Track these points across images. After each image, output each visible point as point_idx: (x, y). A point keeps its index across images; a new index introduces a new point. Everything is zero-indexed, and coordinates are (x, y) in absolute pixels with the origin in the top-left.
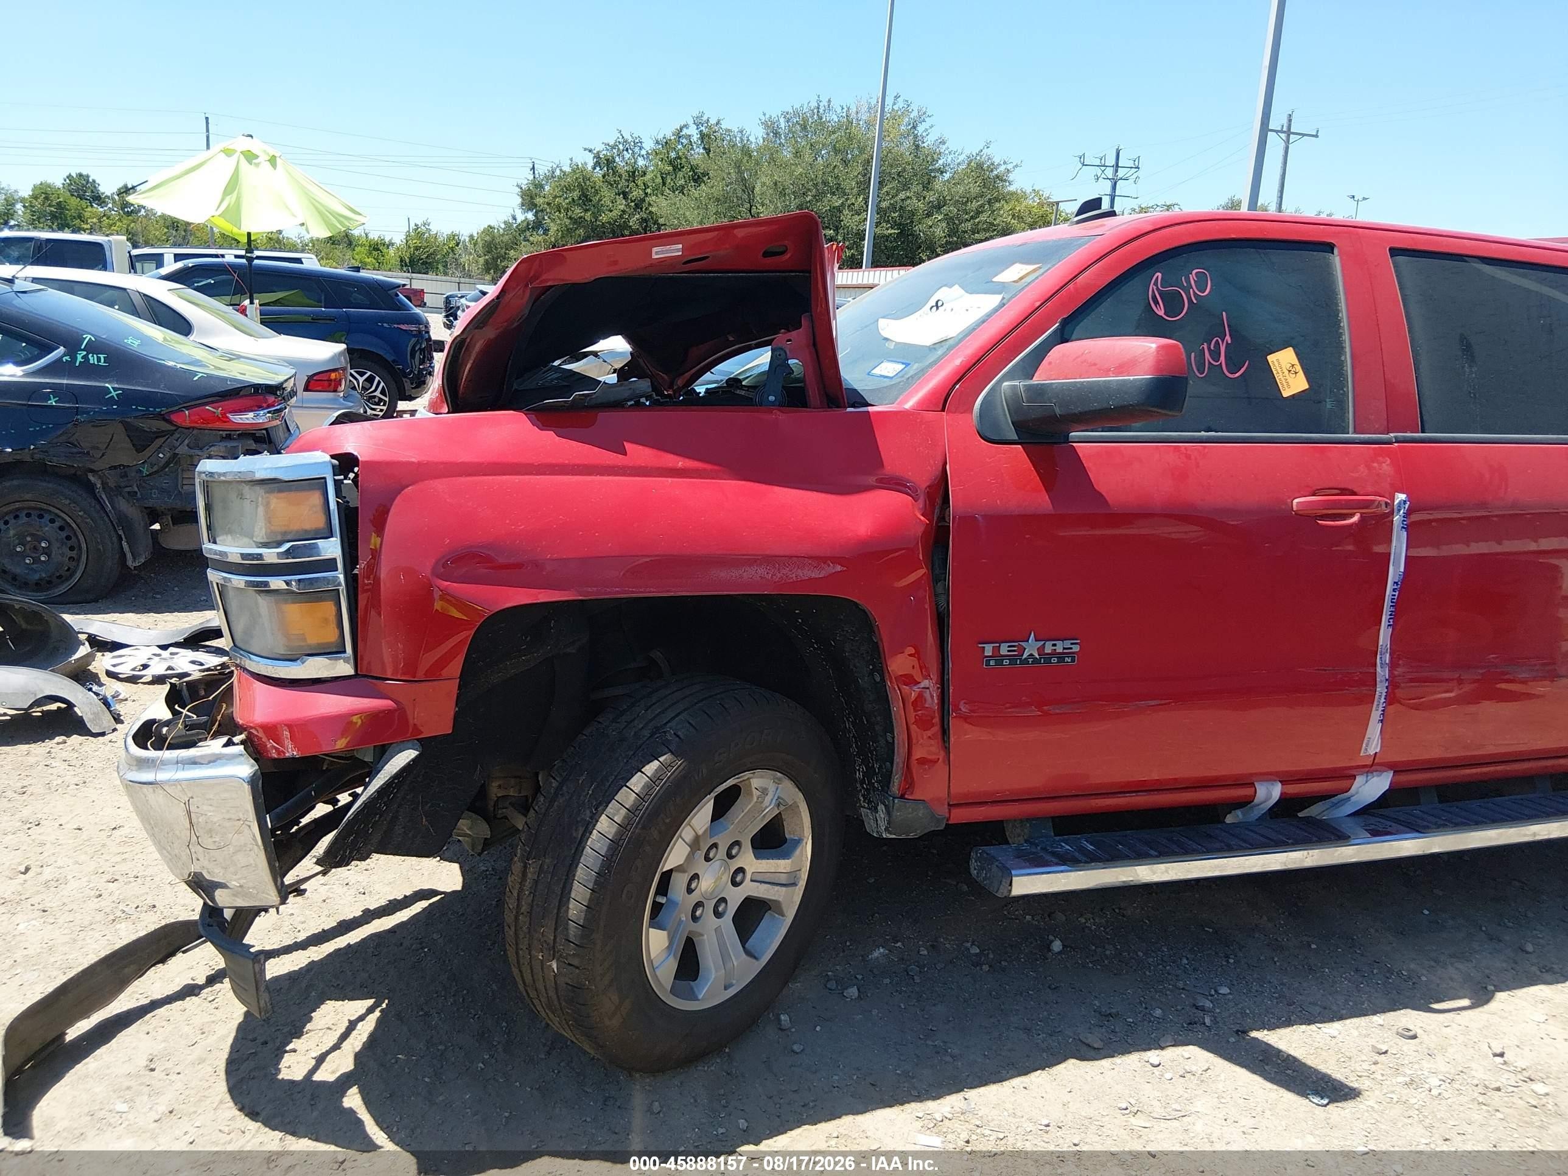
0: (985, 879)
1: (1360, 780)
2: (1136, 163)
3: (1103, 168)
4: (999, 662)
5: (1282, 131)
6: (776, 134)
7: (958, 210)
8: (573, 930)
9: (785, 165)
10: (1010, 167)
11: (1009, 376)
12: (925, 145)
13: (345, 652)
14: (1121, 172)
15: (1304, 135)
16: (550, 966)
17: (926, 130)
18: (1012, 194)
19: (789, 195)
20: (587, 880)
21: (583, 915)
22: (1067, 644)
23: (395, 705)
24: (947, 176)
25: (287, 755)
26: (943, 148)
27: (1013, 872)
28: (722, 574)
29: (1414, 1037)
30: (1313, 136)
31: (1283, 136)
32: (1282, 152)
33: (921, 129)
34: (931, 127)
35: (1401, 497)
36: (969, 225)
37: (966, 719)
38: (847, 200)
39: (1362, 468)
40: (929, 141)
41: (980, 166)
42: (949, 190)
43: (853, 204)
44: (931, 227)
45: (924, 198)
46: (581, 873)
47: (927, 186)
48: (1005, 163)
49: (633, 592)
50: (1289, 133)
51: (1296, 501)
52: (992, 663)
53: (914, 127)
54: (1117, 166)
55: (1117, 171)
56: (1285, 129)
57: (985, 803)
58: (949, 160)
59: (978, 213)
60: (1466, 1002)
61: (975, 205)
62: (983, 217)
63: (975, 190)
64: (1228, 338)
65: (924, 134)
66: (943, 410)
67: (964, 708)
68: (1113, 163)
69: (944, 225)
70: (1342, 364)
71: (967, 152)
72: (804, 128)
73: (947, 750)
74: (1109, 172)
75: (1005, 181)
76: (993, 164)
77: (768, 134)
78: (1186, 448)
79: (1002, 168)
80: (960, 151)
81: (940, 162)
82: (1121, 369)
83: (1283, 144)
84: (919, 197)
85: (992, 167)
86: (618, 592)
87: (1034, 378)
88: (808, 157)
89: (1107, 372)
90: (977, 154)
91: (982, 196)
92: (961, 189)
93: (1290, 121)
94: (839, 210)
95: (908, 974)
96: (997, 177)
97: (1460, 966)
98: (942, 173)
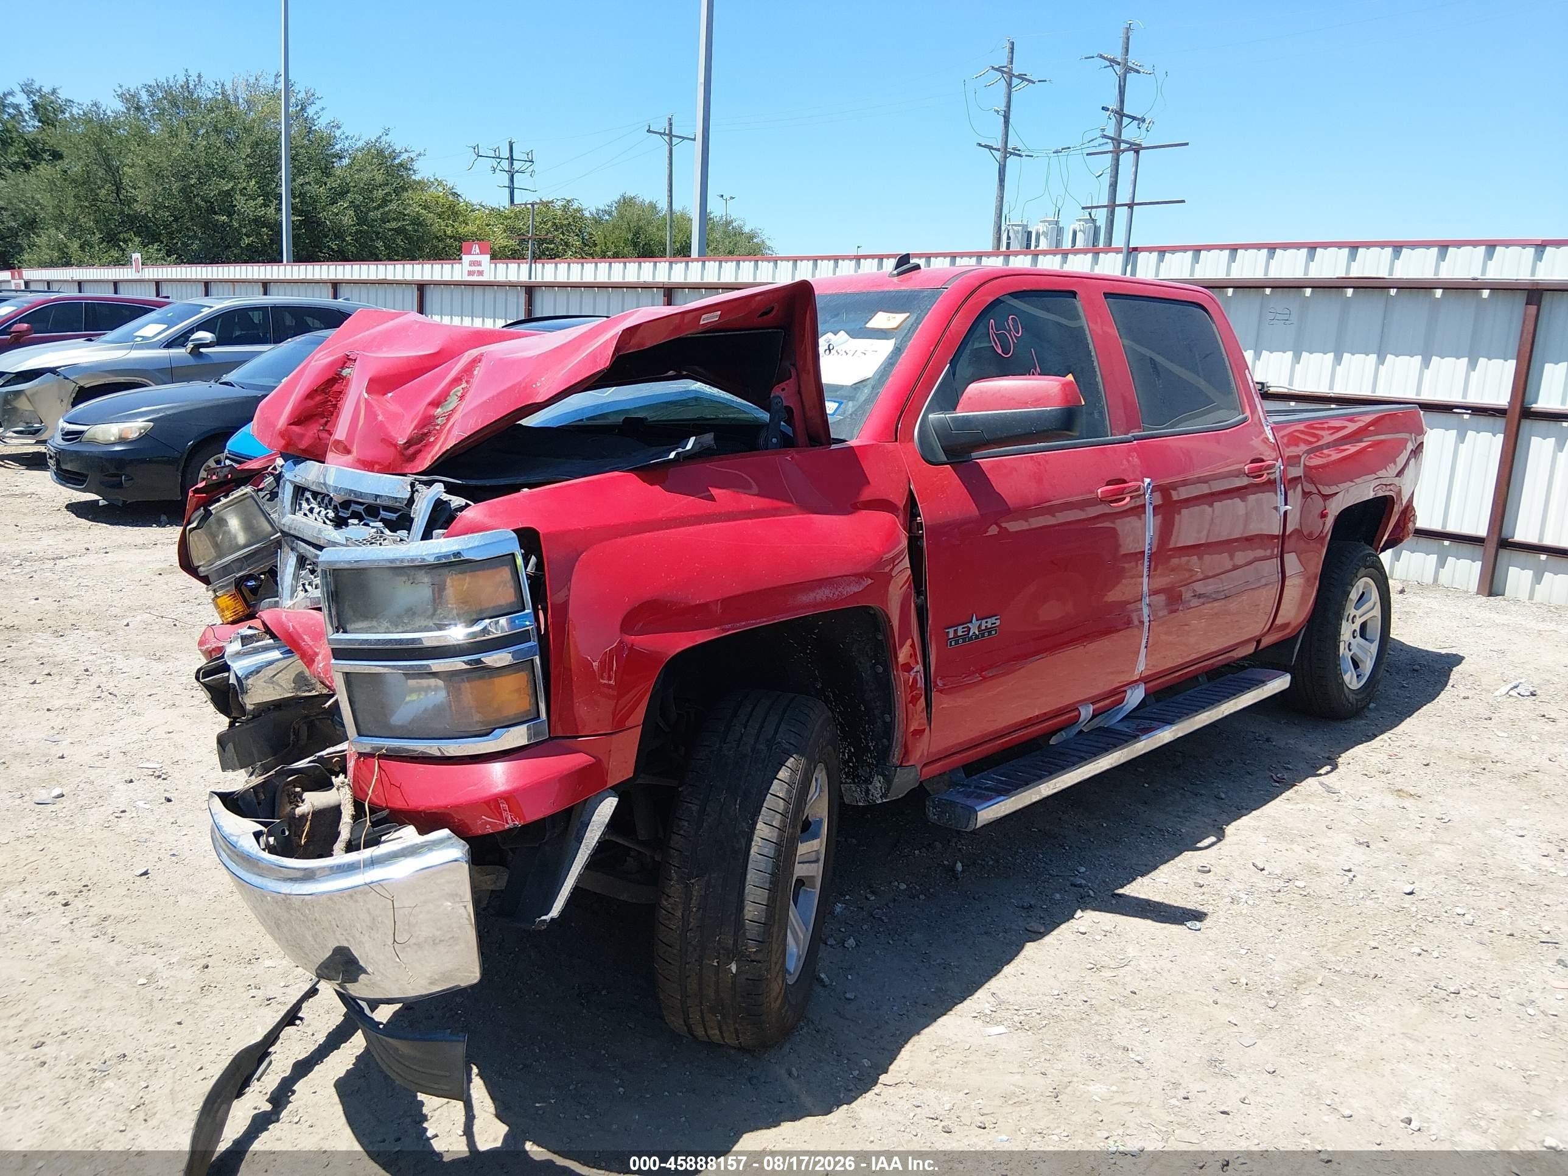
0: (950, 819)
1: (1129, 692)
2: (530, 156)
3: (498, 160)
4: (957, 642)
5: (664, 134)
6: (138, 109)
7: (365, 198)
8: (752, 930)
9: (158, 146)
10: (413, 155)
11: (930, 410)
12: (316, 128)
13: (538, 717)
14: (517, 165)
15: (684, 138)
16: (730, 969)
17: (317, 113)
18: (419, 183)
19: (168, 177)
20: (763, 883)
21: (764, 914)
22: (993, 620)
23: (594, 760)
24: (346, 161)
25: (507, 826)
26: (338, 133)
27: (977, 809)
28: (804, 598)
29: (1209, 871)
30: (692, 139)
31: (666, 138)
32: (667, 154)
33: (311, 111)
34: (323, 109)
35: (1147, 480)
36: (378, 214)
37: (941, 691)
38: (236, 185)
39: (1125, 462)
40: (321, 124)
41: (380, 153)
42: (351, 176)
43: (245, 188)
44: (337, 214)
45: (326, 185)
46: (752, 877)
47: (327, 171)
48: (406, 151)
49: (753, 624)
50: (671, 135)
51: (1099, 491)
52: (953, 643)
53: (303, 109)
54: (511, 159)
55: (512, 164)
56: (667, 132)
57: (940, 759)
58: (347, 145)
59: (385, 202)
60: (1213, 839)
61: (379, 194)
62: (393, 206)
63: (380, 178)
64: (1038, 369)
65: (315, 117)
66: (896, 441)
67: (940, 683)
68: (508, 155)
69: (352, 213)
70: (1097, 383)
71: (365, 138)
72: (174, 104)
73: (929, 719)
74: (505, 164)
75: (410, 169)
76: (394, 151)
77: (128, 109)
78: (1037, 457)
79: (405, 156)
80: (356, 137)
81: (338, 147)
82: (1037, 401)
83: (667, 147)
84: (320, 183)
85: (394, 155)
86: (745, 626)
87: (957, 410)
88: (185, 136)
89: (1025, 404)
90: (376, 141)
91: (387, 184)
92: (365, 176)
93: (671, 124)
94: (228, 193)
95: (874, 918)
96: (401, 165)
97: (1195, 817)
98: (341, 158)
